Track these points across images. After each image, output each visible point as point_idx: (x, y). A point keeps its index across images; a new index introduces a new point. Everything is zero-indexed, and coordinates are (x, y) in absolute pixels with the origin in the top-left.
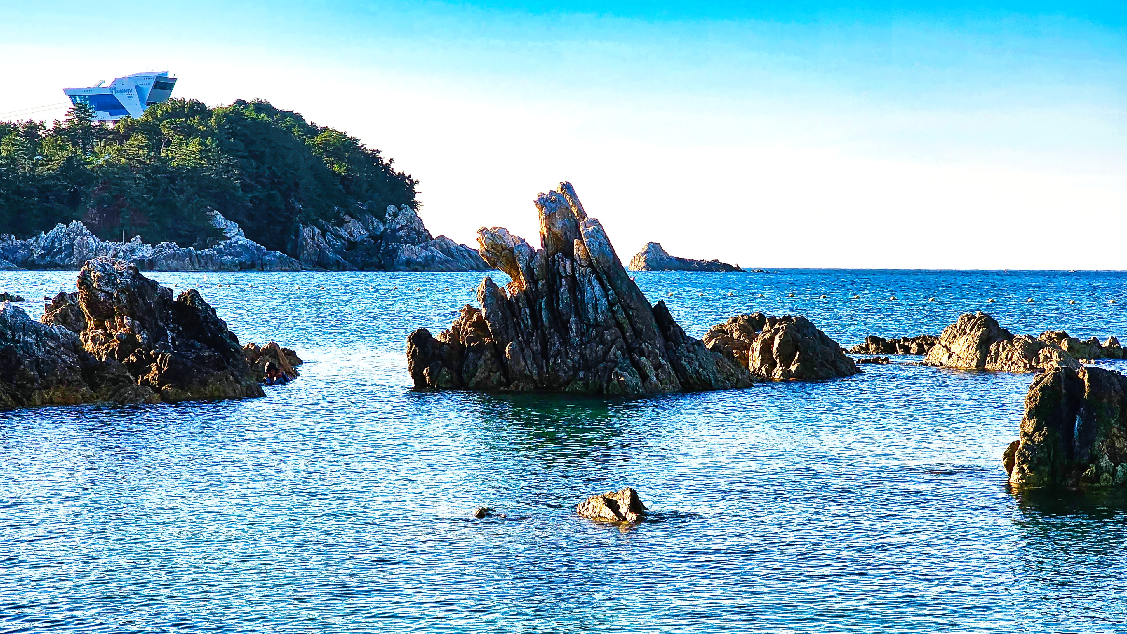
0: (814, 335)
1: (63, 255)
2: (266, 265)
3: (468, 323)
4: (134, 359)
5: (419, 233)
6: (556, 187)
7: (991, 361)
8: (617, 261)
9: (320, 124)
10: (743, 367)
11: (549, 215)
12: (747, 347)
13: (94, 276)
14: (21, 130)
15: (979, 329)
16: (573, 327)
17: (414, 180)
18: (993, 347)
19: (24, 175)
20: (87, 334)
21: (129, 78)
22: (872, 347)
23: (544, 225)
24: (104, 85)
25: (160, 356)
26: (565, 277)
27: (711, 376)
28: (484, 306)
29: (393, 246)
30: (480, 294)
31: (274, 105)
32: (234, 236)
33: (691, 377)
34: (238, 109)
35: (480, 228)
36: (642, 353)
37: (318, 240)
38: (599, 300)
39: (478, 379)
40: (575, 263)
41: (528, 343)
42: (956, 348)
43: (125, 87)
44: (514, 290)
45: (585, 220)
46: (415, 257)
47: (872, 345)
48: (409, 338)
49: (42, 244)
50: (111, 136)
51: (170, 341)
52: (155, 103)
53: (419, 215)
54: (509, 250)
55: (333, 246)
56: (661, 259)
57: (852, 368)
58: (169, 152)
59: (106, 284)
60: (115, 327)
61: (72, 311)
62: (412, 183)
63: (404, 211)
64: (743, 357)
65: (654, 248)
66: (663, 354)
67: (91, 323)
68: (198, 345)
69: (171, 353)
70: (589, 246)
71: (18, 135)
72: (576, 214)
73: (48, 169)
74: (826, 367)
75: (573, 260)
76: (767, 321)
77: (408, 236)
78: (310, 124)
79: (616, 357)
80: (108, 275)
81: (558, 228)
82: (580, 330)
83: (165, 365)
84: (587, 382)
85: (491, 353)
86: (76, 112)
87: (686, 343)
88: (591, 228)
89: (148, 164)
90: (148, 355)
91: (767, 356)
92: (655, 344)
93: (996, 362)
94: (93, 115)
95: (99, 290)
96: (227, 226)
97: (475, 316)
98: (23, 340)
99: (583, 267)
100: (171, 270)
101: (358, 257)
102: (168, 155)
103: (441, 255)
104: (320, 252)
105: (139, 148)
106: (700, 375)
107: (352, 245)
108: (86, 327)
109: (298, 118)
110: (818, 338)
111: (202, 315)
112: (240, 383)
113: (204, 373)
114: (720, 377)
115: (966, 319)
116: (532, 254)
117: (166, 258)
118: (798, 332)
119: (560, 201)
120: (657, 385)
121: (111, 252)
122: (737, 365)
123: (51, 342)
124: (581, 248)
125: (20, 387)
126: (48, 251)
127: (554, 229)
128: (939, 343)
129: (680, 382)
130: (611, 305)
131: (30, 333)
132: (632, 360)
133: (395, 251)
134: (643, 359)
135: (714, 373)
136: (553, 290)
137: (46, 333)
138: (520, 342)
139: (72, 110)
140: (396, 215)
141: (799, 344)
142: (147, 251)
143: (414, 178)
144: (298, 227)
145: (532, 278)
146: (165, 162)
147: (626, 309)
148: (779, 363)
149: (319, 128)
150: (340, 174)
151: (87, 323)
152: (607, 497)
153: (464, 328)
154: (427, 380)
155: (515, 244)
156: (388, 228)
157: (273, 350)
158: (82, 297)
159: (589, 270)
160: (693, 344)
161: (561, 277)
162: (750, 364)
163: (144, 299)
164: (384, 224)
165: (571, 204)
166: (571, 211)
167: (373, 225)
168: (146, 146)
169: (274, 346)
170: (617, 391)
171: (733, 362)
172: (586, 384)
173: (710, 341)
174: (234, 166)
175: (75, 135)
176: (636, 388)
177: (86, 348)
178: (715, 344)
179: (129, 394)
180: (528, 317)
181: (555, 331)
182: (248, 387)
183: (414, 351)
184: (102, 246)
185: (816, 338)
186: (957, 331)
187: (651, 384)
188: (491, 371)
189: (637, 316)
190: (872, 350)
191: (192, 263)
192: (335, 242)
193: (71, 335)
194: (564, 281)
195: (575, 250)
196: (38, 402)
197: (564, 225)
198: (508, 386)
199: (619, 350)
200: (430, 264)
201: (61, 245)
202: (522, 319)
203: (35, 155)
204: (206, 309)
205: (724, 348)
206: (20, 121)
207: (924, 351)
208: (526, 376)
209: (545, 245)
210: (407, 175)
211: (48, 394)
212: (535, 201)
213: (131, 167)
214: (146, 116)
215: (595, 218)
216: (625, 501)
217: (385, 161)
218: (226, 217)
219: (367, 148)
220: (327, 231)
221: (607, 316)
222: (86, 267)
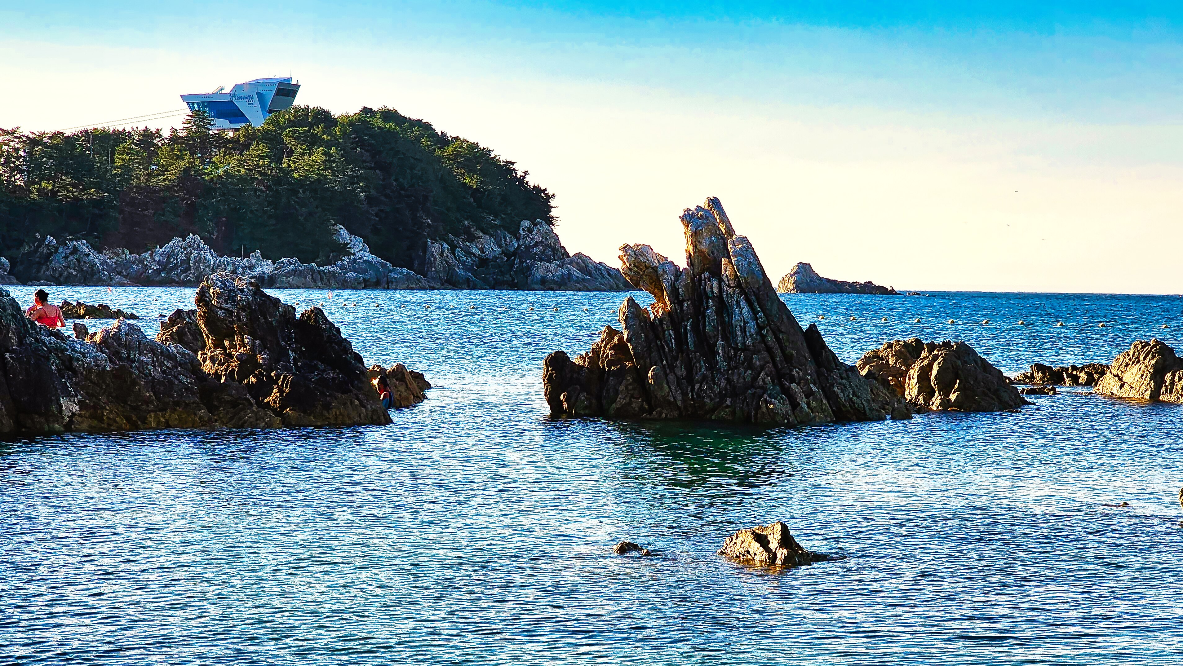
0: (976, 363)
1: (179, 271)
2: (392, 282)
3: (609, 346)
4: (254, 380)
5: (554, 250)
6: (703, 203)
7: (1166, 392)
8: (767, 282)
9: (451, 133)
10: (899, 396)
11: (696, 233)
12: (904, 374)
13: (213, 293)
14: (136, 138)
15: (1153, 357)
16: (720, 351)
17: (550, 194)
18: (1168, 377)
19: (138, 187)
20: (206, 354)
21: (250, 84)
22: (1038, 376)
23: (690, 243)
24: (223, 92)
25: (282, 377)
26: (713, 298)
27: (865, 404)
28: (625, 329)
29: (527, 263)
30: (622, 314)
31: (402, 113)
32: (359, 251)
33: (844, 406)
34: (365, 117)
35: (621, 244)
36: (792, 380)
37: (447, 257)
38: (747, 323)
39: (619, 406)
40: (723, 284)
41: (672, 368)
42: (1128, 377)
43: (246, 93)
44: (657, 312)
45: (733, 238)
46: (550, 275)
47: (1038, 373)
48: (546, 361)
49: (157, 259)
50: (230, 145)
51: (292, 362)
52: (277, 111)
53: (555, 231)
54: (652, 268)
55: (464, 263)
56: (811, 281)
57: (1016, 397)
58: (291, 162)
59: (226, 302)
60: (235, 347)
61: (189, 329)
62: (548, 197)
63: (539, 226)
64: (899, 385)
65: (804, 270)
66: (814, 380)
67: (209, 342)
68: (322, 366)
69: (294, 374)
70: (738, 266)
71: (133, 143)
72: (724, 232)
73: (164, 180)
74: (989, 397)
75: (720, 281)
76: (925, 347)
77: (543, 253)
78: (440, 133)
79: (765, 383)
80: (228, 291)
81: (704, 247)
82: (728, 354)
83: (286, 387)
84: (735, 410)
85: (633, 378)
86: (194, 119)
87: (839, 370)
88: (740, 246)
89: (270, 175)
90: (269, 377)
91: (926, 384)
92: (806, 370)
93: (1171, 392)
94: (212, 123)
95: (218, 308)
96: (351, 241)
97: (616, 339)
98: (139, 358)
99: (731, 287)
100: (291, 287)
101: (490, 274)
102: (289, 166)
103: (578, 274)
104: (449, 269)
105: (260, 159)
106: (854, 403)
107: (483, 262)
108: (204, 345)
109: (427, 127)
110: (980, 365)
111: (326, 335)
112: (365, 407)
113: (328, 396)
114: (875, 406)
115: (1140, 347)
116: (678, 273)
117: (289, 274)
118: (959, 358)
119: (707, 218)
120: (808, 414)
121: (229, 268)
122: (893, 393)
123: (168, 362)
124: (729, 267)
125: (135, 409)
126: (164, 266)
127: (701, 248)
128: (1111, 373)
129: (833, 410)
130: (760, 328)
131: (145, 352)
132: (782, 386)
133: (529, 268)
134: (794, 386)
135: (868, 401)
136: (699, 311)
137: (162, 352)
138: (664, 366)
139: (190, 118)
140: (530, 231)
141: (960, 372)
142: (267, 267)
143: (550, 192)
144: (427, 242)
145: (677, 298)
146: (287, 172)
147: (776, 333)
148: (937, 392)
149: (450, 138)
150: (471, 187)
151: (205, 343)
152: (757, 531)
153: (604, 351)
154: (564, 406)
155: (659, 262)
156: (522, 245)
157: (400, 372)
158: (200, 315)
159: (737, 291)
160: (846, 371)
161: (708, 298)
162: (907, 393)
163: (265, 318)
164: (518, 240)
165: (718, 221)
166: (719, 228)
167: (505, 241)
168: (267, 156)
169: (401, 368)
170: (766, 419)
171: (888, 390)
172: (733, 413)
173: (863, 368)
174: (360, 178)
175: (193, 144)
176: (786, 416)
177: (204, 369)
178: (869, 371)
179: (249, 417)
180: (673, 340)
181: (701, 355)
182: (374, 411)
183: (551, 375)
184: (220, 261)
185: (978, 365)
186: (1130, 360)
187: (801, 412)
188: (632, 396)
189: (788, 340)
190: (1038, 379)
191: (314, 280)
192: (465, 258)
193: (189, 354)
194: (711, 303)
195: (723, 270)
196: (153, 425)
197: (711, 242)
198: (651, 413)
199: (768, 376)
200: (566, 283)
201: (177, 260)
202: (666, 342)
203: (150, 165)
204: (330, 328)
205: (879, 375)
206: (135, 129)
207: (1094, 380)
208: (670, 403)
209: (691, 264)
210: (543, 188)
211: (164, 417)
212: (680, 217)
213: (251, 178)
214: (268, 124)
215: (744, 235)
216: (775, 536)
217: (520, 174)
218: (351, 232)
219: (501, 159)
220: (457, 247)
221: (756, 339)
222: (205, 283)
